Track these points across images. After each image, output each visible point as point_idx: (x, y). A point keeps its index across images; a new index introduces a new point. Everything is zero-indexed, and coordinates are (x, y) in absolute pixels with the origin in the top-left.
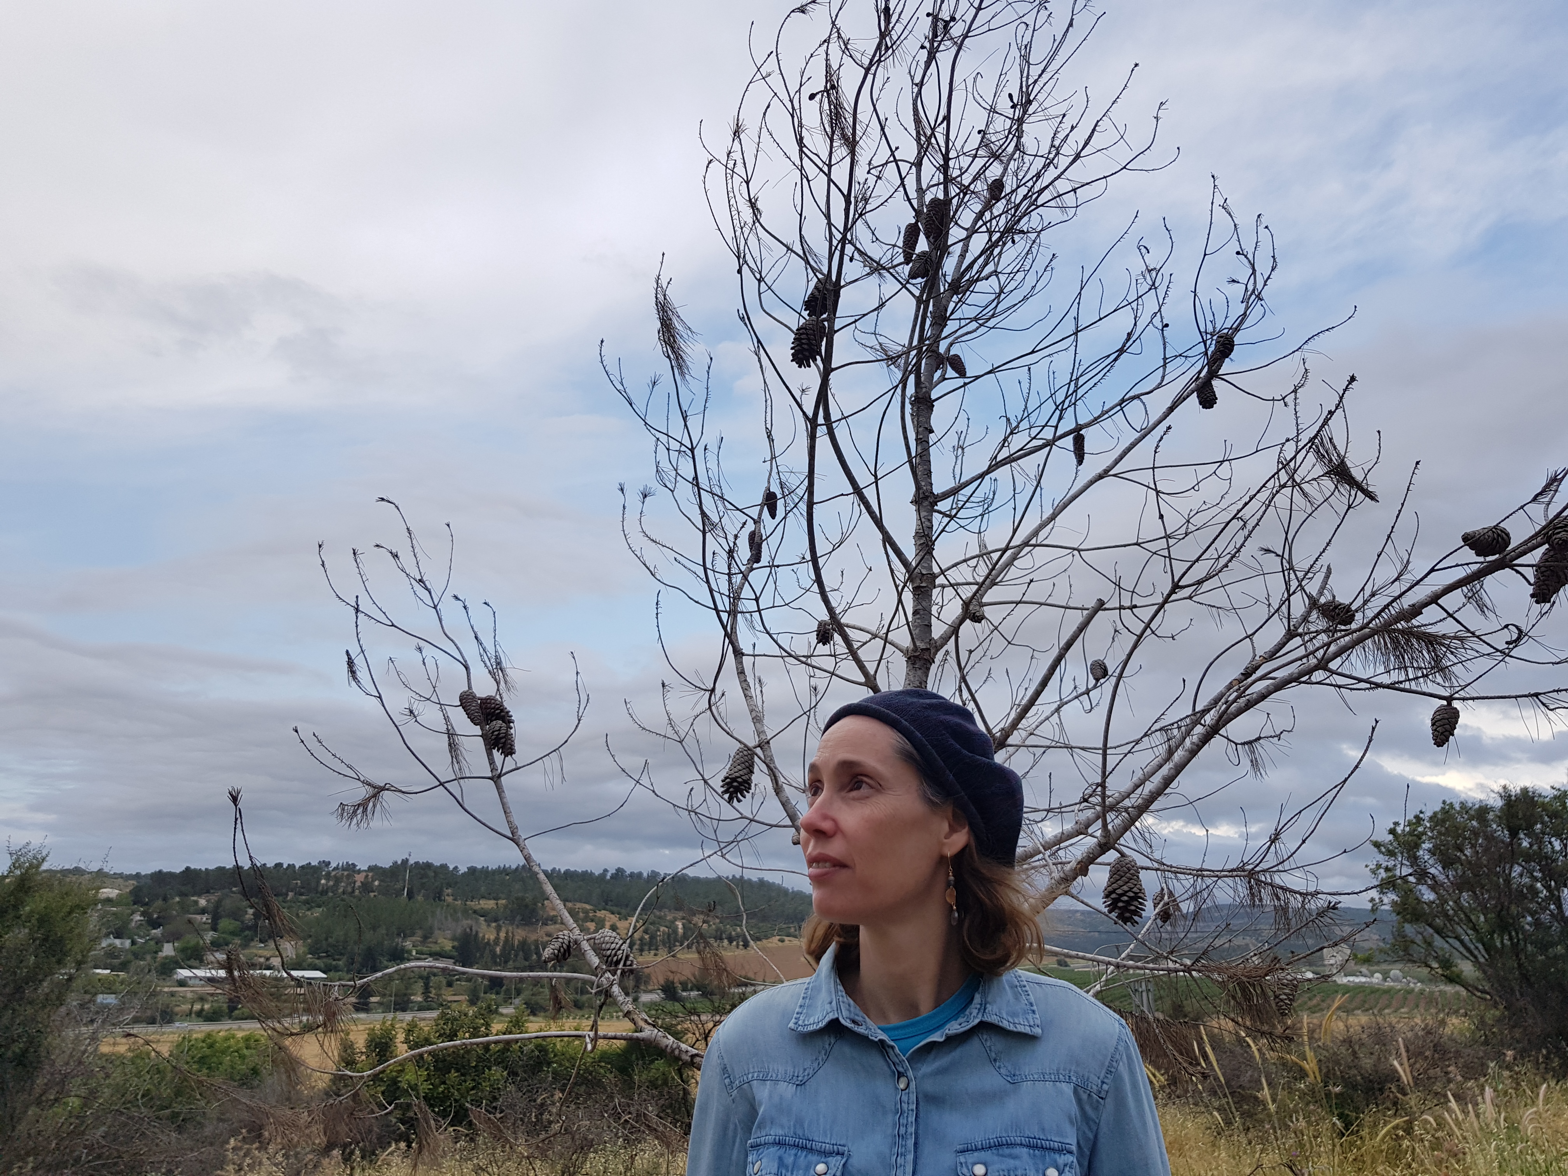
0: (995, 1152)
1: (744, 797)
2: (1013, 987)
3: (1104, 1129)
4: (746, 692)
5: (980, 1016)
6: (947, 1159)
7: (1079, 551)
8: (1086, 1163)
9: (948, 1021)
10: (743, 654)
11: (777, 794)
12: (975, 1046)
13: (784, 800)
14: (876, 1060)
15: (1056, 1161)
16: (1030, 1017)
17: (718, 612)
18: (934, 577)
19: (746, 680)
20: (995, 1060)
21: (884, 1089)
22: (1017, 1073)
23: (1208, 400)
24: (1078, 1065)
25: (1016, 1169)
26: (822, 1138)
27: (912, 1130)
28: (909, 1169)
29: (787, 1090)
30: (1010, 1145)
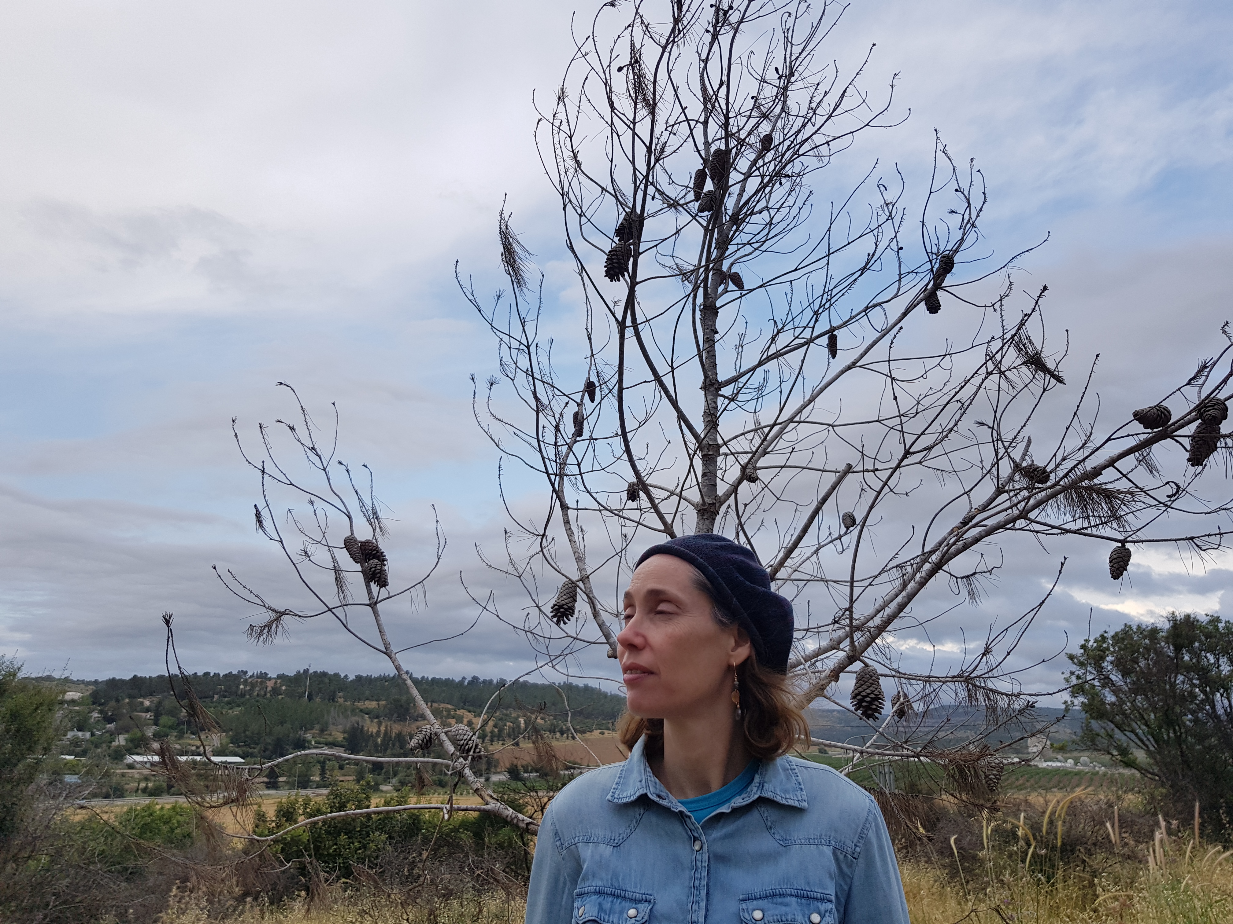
0: (770, 900)
1: (569, 620)
2: (785, 770)
3: (857, 883)
4: (571, 538)
5: (759, 793)
6: (732, 906)
7: (833, 426)
8: (842, 910)
9: (734, 796)
10: (568, 508)
11: (595, 618)
12: (755, 816)
13: (600, 622)
14: (678, 828)
15: (818, 908)
16: (798, 793)
17: (548, 475)
18: (719, 447)
19: (570, 529)
20: (771, 828)
21: (683, 850)
22: (788, 838)
23: (934, 307)
24: (836, 831)
25: (787, 914)
26: (633, 889)
27: (704, 882)
28: (702, 913)
29: (606, 850)
30: (782, 895)
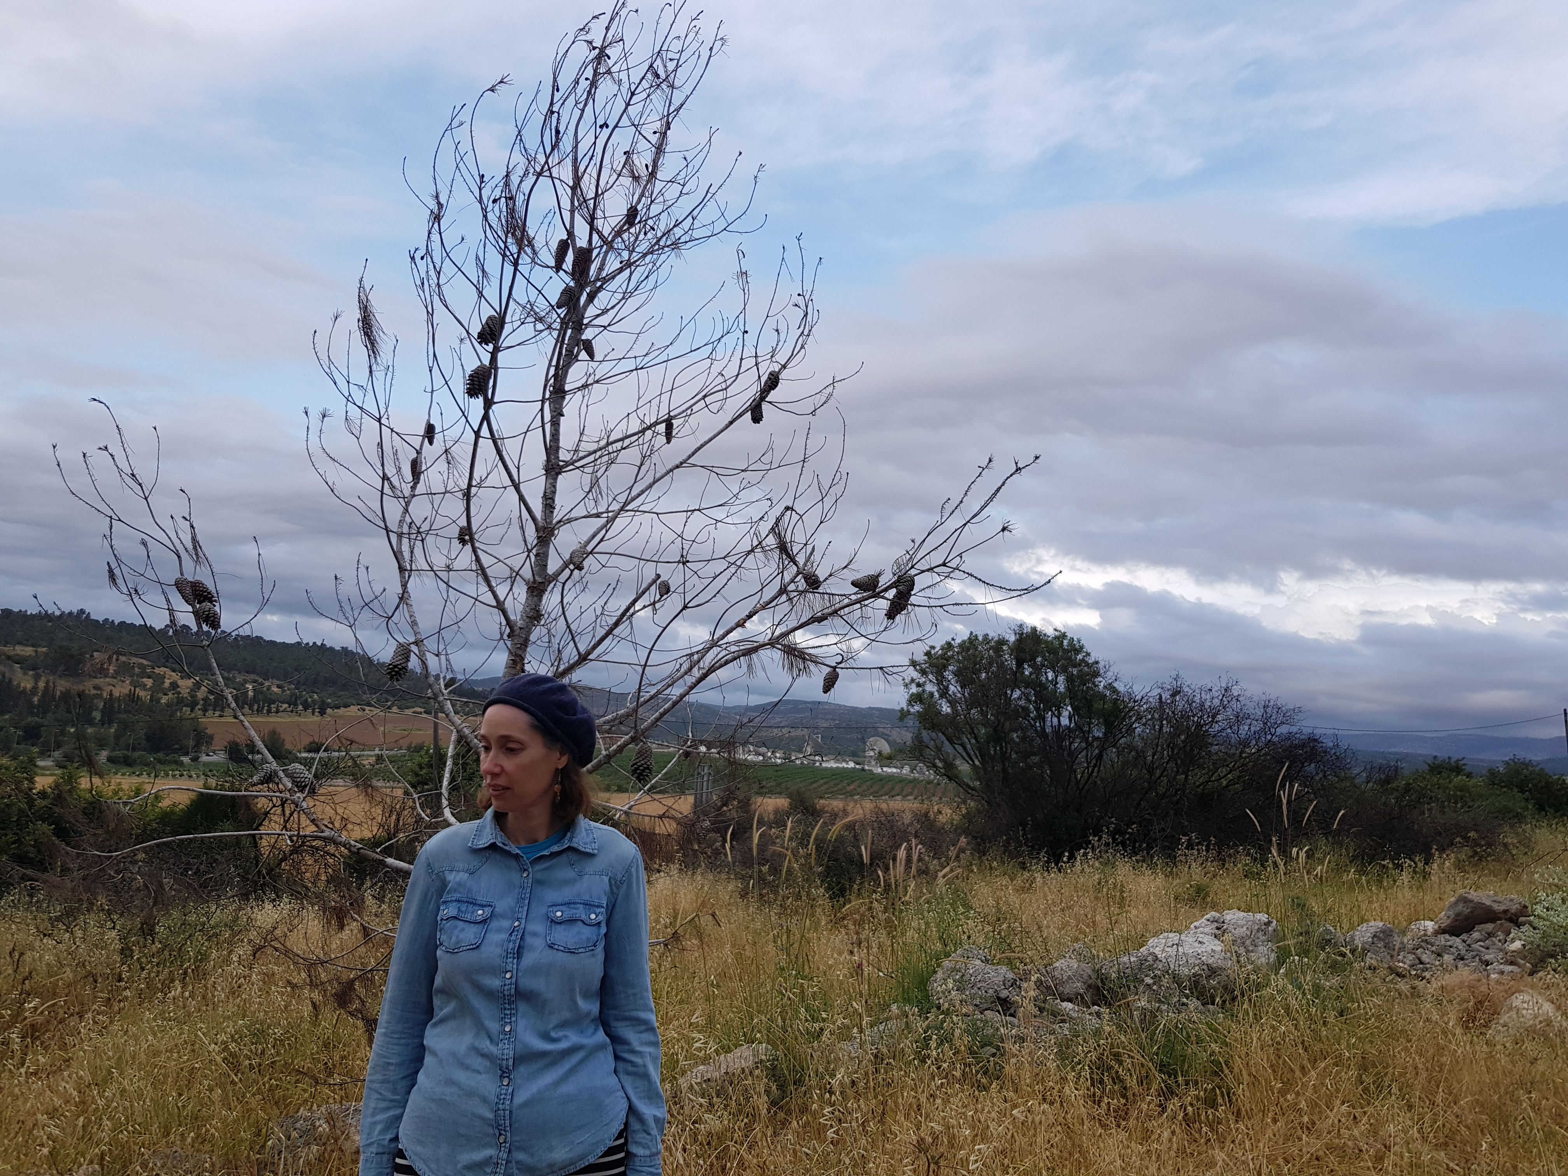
0: (567, 906)
2: (584, 829)
3: (620, 897)
5: (568, 844)
6: (544, 910)
7: (657, 514)
8: (609, 912)
9: (552, 845)
10: (406, 570)
12: (563, 858)
14: (514, 864)
15: (595, 910)
16: (593, 845)
18: (553, 529)
20: (572, 865)
21: (515, 876)
22: (583, 871)
23: (757, 418)
24: (612, 868)
25: (576, 914)
26: (480, 899)
27: (528, 896)
28: (525, 913)
29: (463, 876)
30: (574, 903)
